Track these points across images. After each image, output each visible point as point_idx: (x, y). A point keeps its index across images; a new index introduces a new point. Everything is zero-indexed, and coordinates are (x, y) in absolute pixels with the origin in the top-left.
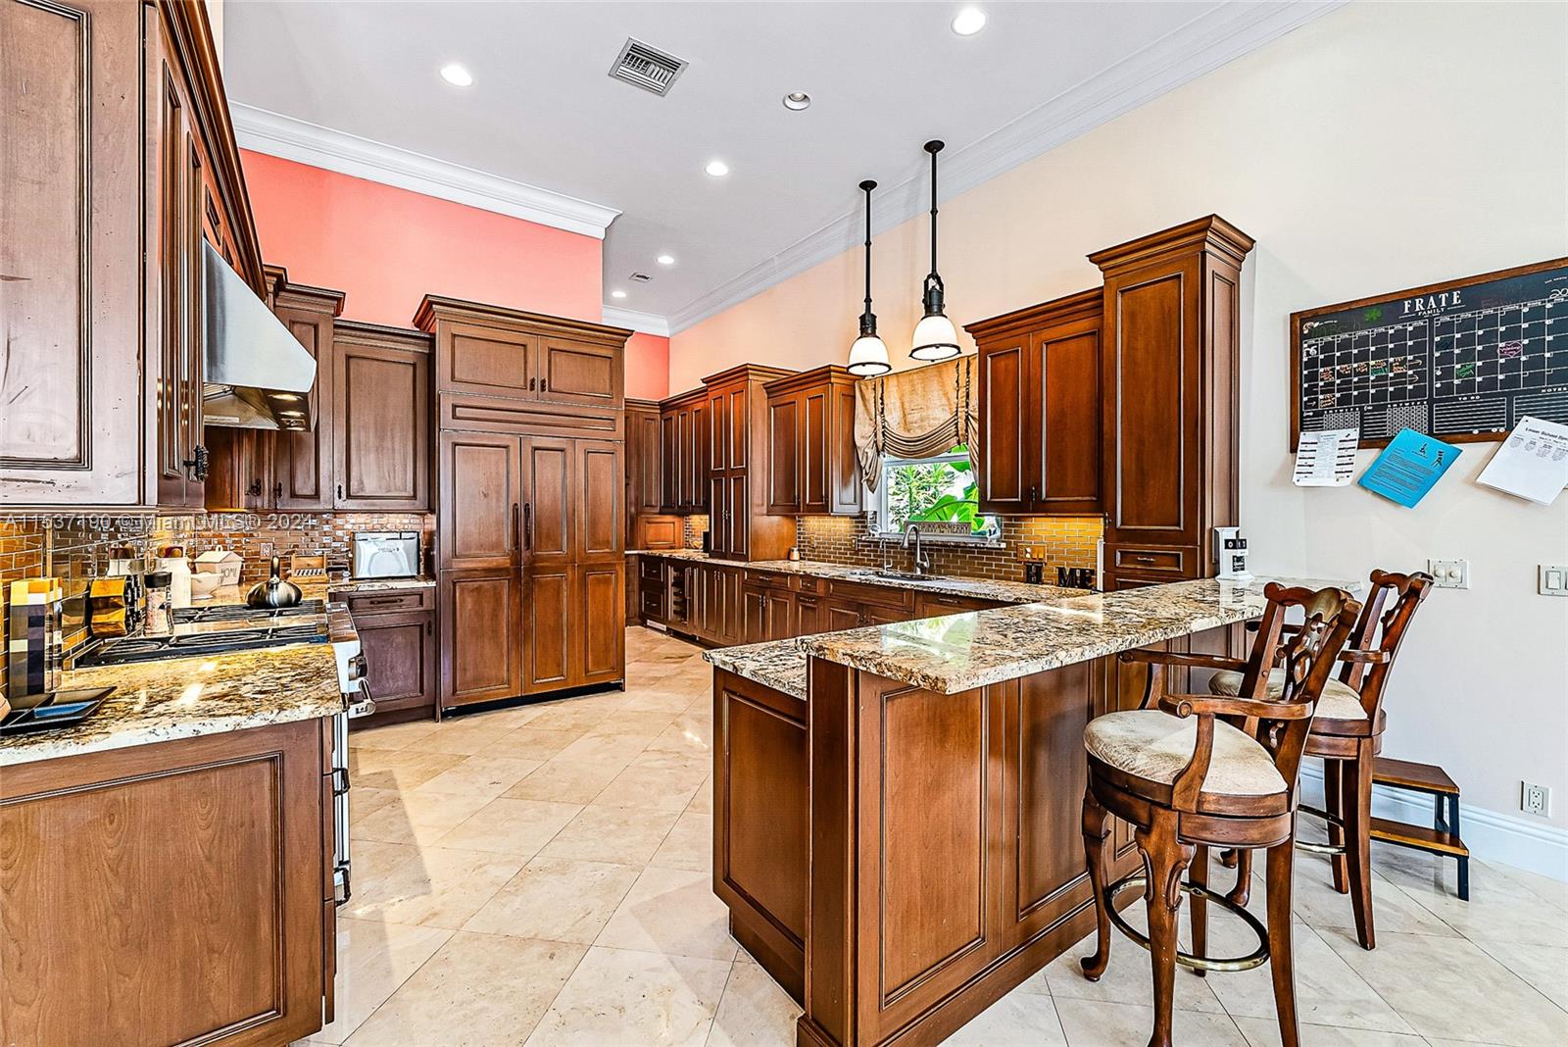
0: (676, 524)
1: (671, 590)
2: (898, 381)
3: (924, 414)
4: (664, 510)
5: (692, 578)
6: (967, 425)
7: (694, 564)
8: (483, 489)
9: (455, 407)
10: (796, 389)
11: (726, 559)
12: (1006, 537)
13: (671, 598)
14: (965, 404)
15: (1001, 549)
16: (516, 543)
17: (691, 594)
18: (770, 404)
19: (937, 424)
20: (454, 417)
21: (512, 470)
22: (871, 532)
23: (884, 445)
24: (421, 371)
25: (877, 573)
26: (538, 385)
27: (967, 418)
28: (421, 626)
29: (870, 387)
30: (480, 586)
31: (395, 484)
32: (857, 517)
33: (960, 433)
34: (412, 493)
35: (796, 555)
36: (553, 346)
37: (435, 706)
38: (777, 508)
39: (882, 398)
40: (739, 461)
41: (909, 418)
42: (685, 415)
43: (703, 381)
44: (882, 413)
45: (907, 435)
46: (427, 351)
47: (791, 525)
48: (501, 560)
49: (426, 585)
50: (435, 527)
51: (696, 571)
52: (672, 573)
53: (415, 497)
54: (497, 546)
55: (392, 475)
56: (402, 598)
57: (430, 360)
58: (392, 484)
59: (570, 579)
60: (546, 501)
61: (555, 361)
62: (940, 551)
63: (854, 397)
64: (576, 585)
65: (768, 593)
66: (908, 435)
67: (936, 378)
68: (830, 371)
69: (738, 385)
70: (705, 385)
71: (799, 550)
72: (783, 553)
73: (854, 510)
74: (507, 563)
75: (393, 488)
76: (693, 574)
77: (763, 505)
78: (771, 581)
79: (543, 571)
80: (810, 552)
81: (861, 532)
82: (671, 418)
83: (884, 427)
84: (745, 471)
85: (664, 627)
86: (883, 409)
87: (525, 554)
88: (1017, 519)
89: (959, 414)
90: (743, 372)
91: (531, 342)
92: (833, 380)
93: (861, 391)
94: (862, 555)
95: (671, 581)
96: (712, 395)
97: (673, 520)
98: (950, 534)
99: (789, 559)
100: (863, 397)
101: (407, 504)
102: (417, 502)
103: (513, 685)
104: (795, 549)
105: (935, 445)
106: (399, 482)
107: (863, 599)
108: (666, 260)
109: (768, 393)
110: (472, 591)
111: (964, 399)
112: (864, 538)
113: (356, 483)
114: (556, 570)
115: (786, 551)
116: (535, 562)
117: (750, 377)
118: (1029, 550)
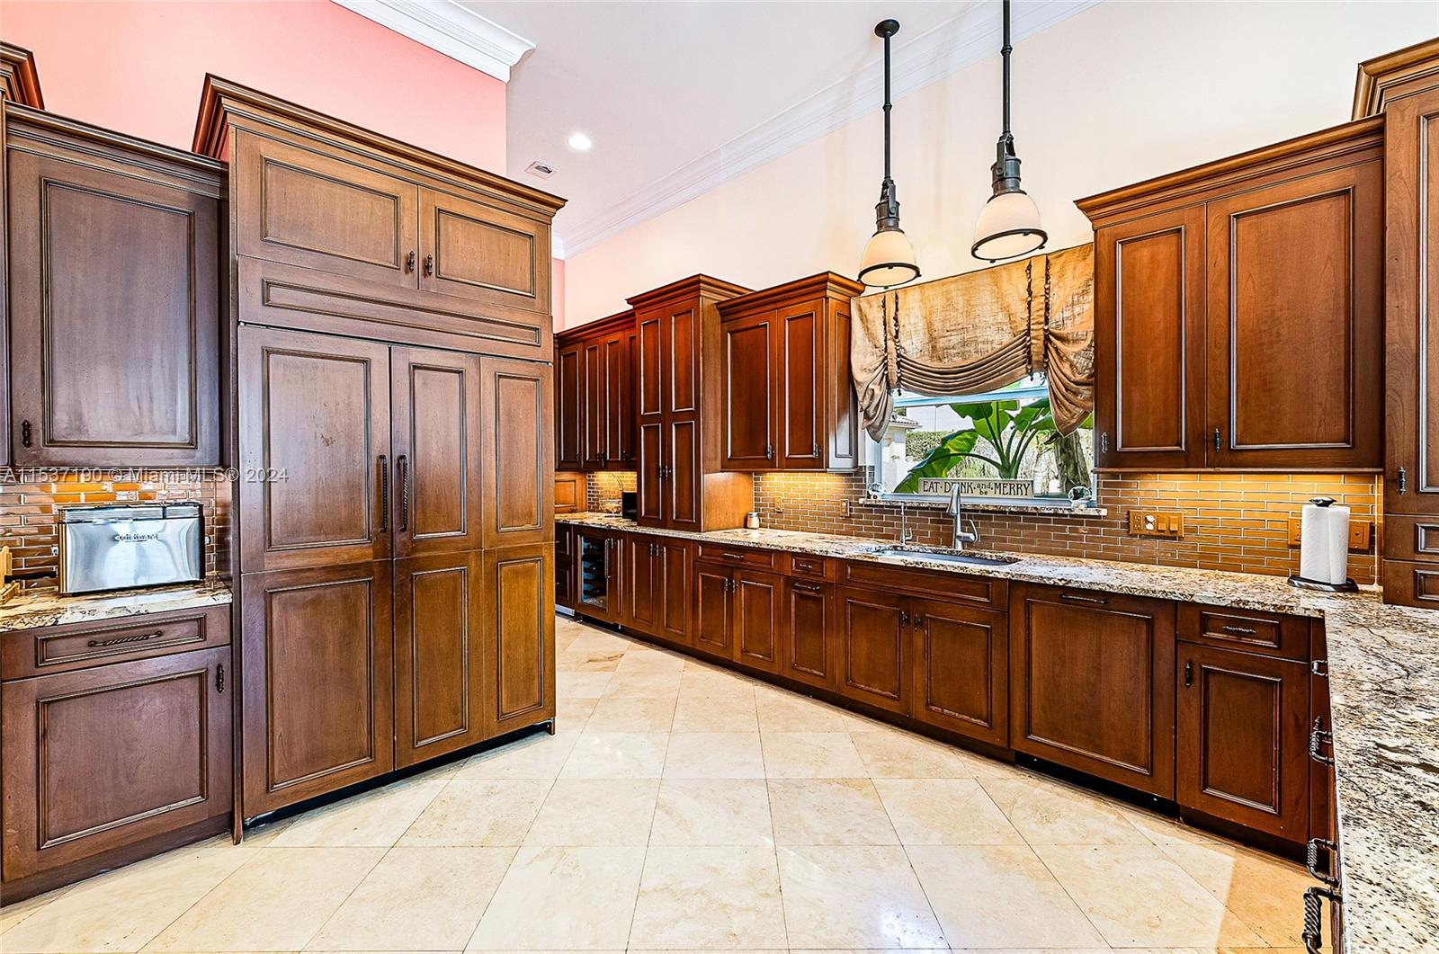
0: (577, 482)
1: (581, 565)
2: (922, 294)
3: (967, 336)
4: (564, 465)
5: (613, 552)
6: (1046, 348)
7: (618, 534)
8: (322, 431)
9: (267, 285)
10: (769, 307)
11: (665, 527)
12: (1105, 500)
13: (582, 575)
14: (1043, 319)
15: (1099, 517)
16: (383, 519)
17: (613, 571)
18: (726, 328)
19: (989, 349)
20: (266, 300)
21: (375, 401)
22: (871, 492)
23: (899, 379)
24: (205, 227)
25: (895, 548)
26: (418, 266)
27: (1047, 339)
28: (201, 677)
29: (875, 305)
30: (318, 595)
31: (152, 422)
32: (850, 474)
33: (1034, 358)
34: (186, 438)
35: (755, 522)
36: (445, 207)
37: (232, 814)
38: (736, 463)
39: (896, 319)
40: (684, 400)
41: (942, 343)
42: (595, 348)
43: (629, 301)
44: (896, 337)
45: (936, 365)
46: (217, 196)
47: (747, 483)
48: (355, 549)
49: (211, 602)
50: (229, 497)
51: (620, 544)
52: (582, 544)
53: (192, 444)
54: (346, 528)
55: (145, 405)
56: (161, 628)
57: (221, 210)
58: (146, 420)
59: (473, 574)
60: (434, 453)
61: (447, 230)
62: (990, 518)
63: (849, 318)
64: (483, 582)
65: (738, 575)
66: (941, 365)
67: (989, 288)
68: (826, 281)
69: (682, 304)
70: (631, 307)
71: (759, 515)
72: (739, 520)
73: (847, 464)
74: (367, 556)
75: (147, 428)
76: (616, 546)
77: (716, 458)
78: (742, 560)
79: (430, 563)
80: (775, 517)
81: (857, 492)
82: (576, 353)
83: (899, 355)
84: (695, 415)
85: (571, 612)
86: (897, 332)
87: (400, 538)
88: (1125, 476)
89: (1033, 334)
90: (693, 285)
91: (408, 195)
92: (829, 293)
93: (860, 310)
94: (857, 522)
95: (581, 553)
96: (641, 321)
97: (573, 478)
98: (998, 495)
99: (746, 527)
100: (863, 318)
101: (178, 458)
102: (198, 454)
103: (379, 756)
104: (755, 514)
105: (990, 377)
106: (160, 418)
107: (907, 589)
108: (580, 142)
109: (722, 315)
110: (304, 606)
111: (1042, 312)
112: (861, 501)
113: (66, 418)
114: (452, 561)
115: (743, 516)
116: (415, 550)
117: (702, 293)
118: (1150, 518)
